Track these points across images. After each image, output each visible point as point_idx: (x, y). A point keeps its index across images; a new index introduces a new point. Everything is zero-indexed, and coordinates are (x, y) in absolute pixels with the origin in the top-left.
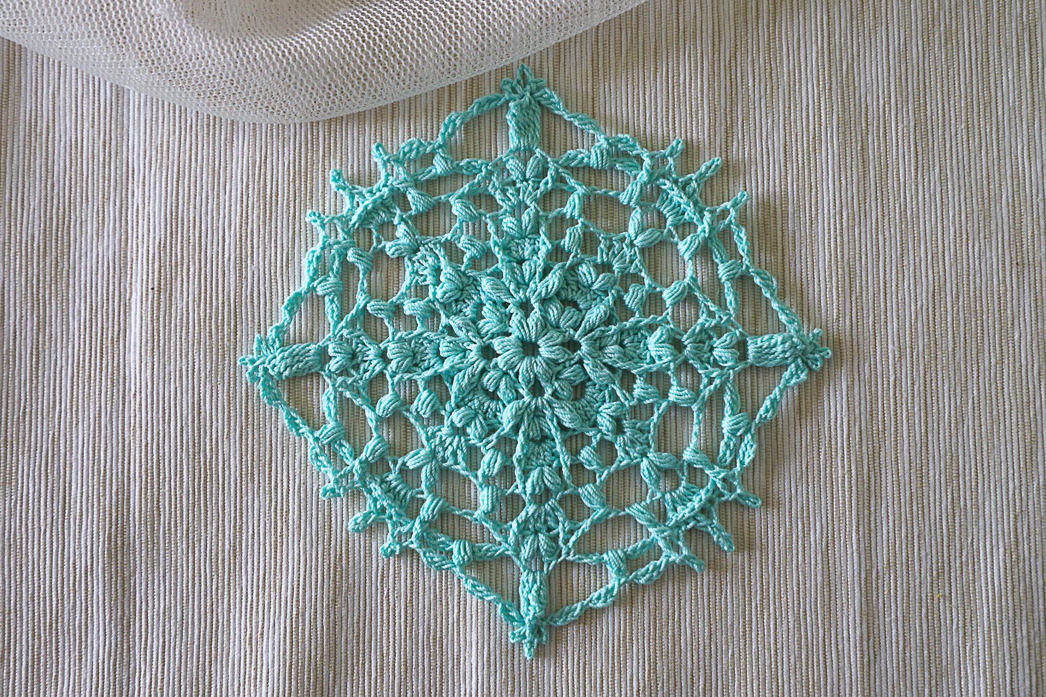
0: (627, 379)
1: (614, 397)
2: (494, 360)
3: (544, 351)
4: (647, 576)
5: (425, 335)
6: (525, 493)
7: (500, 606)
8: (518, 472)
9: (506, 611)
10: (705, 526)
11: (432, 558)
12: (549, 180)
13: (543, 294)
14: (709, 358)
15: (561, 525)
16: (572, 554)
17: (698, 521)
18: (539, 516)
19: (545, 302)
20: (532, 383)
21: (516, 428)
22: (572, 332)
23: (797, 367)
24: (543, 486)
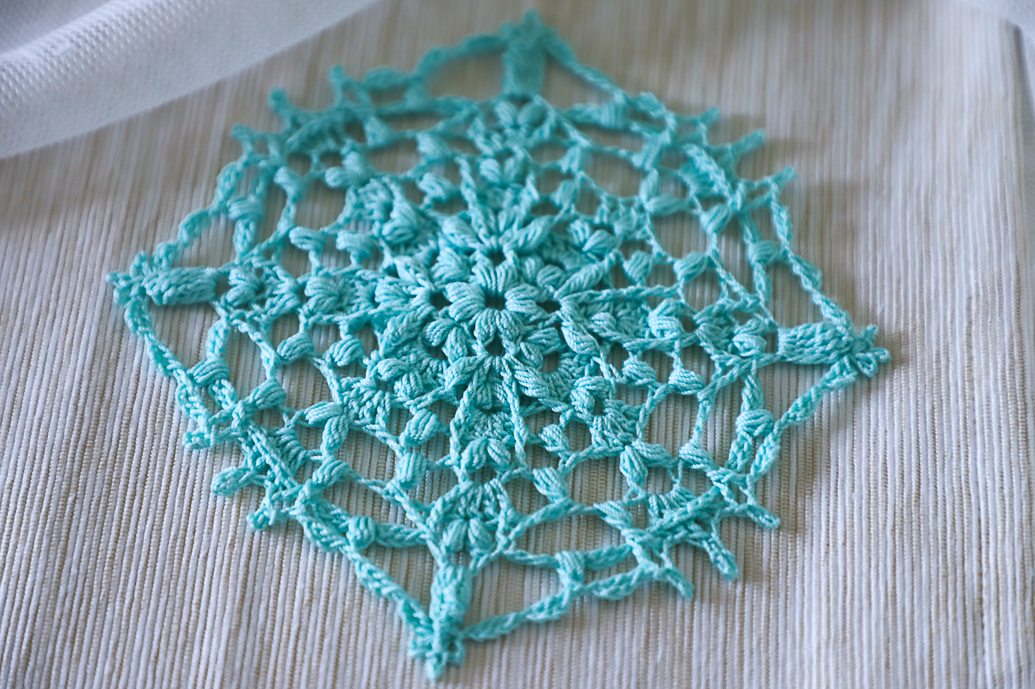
0: (617, 353)
1: (596, 371)
2: (445, 309)
3: (513, 304)
4: (612, 588)
5: (358, 273)
6: (459, 466)
7: (401, 603)
8: (454, 440)
9: (410, 611)
10: (699, 540)
11: (319, 530)
12: (546, 130)
13: (521, 243)
14: (726, 345)
15: (502, 513)
16: (512, 547)
17: (691, 532)
18: (474, 498)
19: (522, 253)
20: (490, 340)
21: (460, 389)
22: (551, 289)
23: (843, 367)
24: (484, 457)
